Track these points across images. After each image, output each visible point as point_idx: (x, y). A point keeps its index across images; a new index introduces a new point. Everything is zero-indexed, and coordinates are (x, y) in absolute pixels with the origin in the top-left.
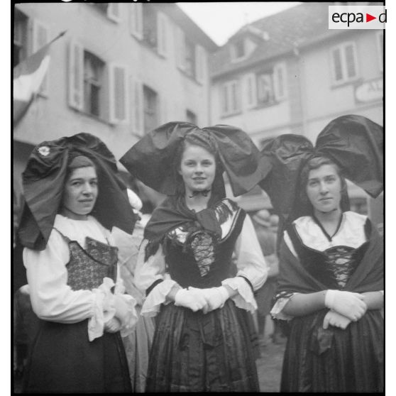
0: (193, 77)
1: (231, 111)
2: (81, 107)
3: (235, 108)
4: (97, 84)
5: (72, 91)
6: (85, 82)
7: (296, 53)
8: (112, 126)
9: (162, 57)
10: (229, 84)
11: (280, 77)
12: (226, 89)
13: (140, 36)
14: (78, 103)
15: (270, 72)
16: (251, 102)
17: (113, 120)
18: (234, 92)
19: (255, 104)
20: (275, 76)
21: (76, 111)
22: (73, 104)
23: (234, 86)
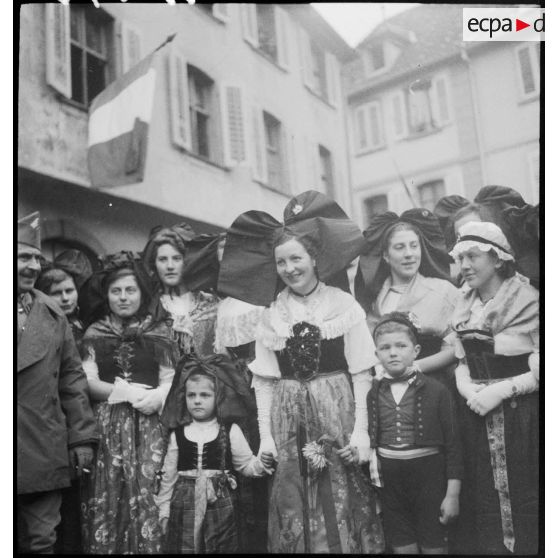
0: (324, 98)
1: (370, 146)
2: (188, 145)
3: (376, 142)
4: (204, 112)
5: (177, 122)
6: (191, 109)
7: (464, 56)
8: (227, 170)
9: (285, 71)
10: (366, 108)
11: (442, 94)
12: (361, 114)
13: (255, 43)
14: (185, 140)
15: (425, 86)
16: (399, 132)
17: (229, 162)
18: (373, 117)
19: (406, 133)
20: (433, 91)
21: (182, 150)
22: (179, 141)
23: (373, 110)
